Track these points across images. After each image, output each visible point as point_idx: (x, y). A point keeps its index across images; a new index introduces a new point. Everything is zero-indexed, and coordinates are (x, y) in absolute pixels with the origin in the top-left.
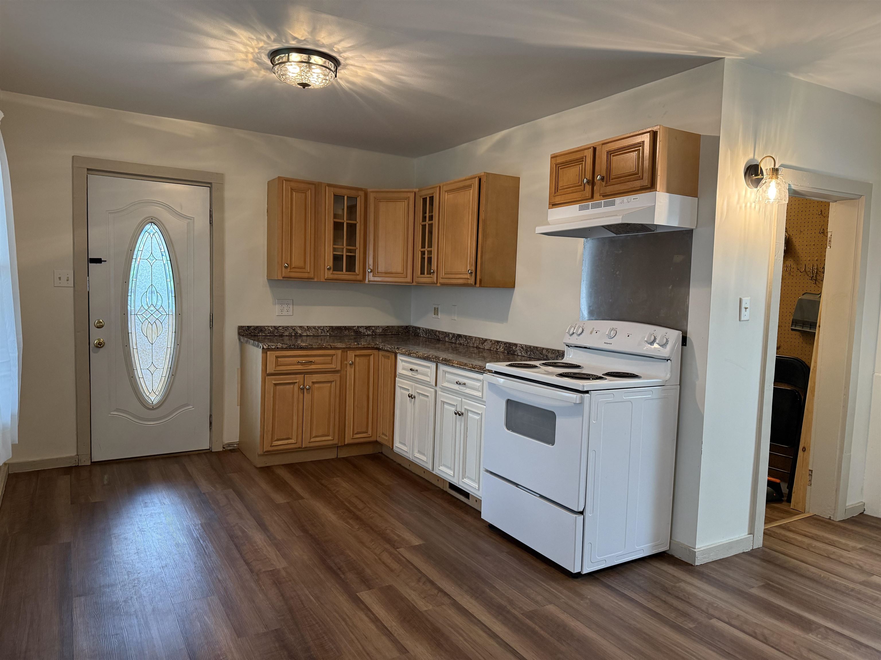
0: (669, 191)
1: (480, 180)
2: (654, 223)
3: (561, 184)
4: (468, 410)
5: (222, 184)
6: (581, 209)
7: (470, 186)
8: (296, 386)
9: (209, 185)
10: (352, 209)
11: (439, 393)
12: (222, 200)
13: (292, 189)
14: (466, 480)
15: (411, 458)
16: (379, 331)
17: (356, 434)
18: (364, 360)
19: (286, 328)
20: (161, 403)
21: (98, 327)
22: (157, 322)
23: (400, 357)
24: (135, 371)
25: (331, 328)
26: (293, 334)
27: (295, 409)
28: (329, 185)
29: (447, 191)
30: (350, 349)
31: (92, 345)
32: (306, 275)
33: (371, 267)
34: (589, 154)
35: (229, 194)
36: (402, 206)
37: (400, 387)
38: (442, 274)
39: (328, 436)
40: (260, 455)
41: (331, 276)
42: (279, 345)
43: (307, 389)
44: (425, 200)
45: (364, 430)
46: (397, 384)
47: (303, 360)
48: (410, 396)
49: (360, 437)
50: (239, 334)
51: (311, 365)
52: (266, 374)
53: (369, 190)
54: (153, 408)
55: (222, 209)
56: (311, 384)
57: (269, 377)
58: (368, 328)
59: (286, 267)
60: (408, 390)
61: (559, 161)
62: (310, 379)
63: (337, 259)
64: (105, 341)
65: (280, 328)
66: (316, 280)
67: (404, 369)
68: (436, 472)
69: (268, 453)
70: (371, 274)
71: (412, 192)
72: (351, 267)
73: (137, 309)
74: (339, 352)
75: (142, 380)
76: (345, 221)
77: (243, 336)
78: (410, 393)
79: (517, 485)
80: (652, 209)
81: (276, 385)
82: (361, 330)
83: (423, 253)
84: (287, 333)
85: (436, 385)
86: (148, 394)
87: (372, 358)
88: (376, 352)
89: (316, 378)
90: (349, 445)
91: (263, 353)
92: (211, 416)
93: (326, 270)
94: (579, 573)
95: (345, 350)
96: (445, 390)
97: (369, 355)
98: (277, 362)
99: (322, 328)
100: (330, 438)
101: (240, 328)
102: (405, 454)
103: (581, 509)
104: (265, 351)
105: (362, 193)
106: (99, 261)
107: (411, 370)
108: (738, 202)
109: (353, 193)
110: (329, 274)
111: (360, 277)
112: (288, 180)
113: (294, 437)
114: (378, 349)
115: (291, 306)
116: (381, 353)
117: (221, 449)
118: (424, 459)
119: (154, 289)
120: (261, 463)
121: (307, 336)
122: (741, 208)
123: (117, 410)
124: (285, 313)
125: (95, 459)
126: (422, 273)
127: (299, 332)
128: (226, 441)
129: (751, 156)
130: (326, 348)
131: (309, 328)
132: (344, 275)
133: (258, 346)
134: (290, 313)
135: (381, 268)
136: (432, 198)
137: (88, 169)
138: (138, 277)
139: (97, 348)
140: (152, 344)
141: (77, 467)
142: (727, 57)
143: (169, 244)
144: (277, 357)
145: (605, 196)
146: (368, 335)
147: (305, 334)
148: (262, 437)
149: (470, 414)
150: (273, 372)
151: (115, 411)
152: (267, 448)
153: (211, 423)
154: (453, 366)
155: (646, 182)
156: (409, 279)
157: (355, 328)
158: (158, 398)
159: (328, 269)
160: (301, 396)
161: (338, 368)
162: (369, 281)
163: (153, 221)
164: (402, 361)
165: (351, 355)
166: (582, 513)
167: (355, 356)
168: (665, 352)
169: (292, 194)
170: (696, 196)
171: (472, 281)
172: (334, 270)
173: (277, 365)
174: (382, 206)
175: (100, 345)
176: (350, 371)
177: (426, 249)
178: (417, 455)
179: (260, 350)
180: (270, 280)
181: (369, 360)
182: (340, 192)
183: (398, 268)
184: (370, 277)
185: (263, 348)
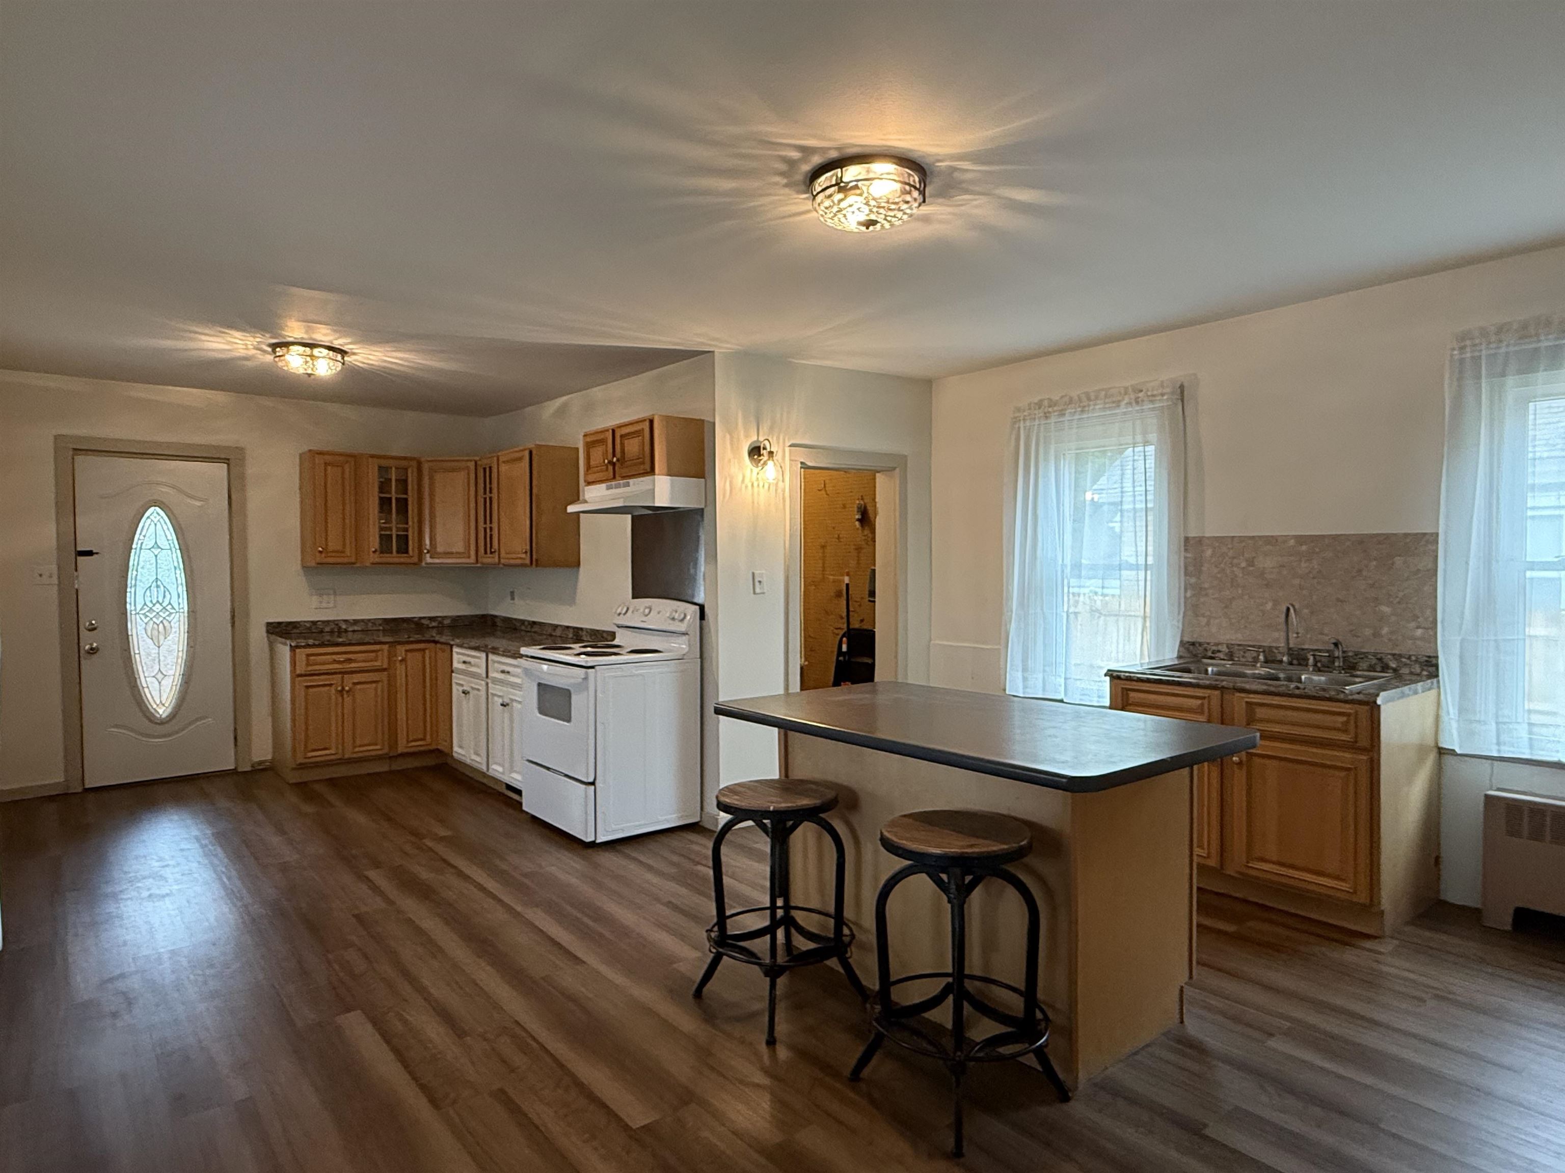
0: (669, 474)
1: (531, 453)
2: (654, 503)
3: (592, 463)
4: (512, 700)
5: (243, 460)
6: (608, 488)
7: (520, 459)
8: (333, 689)
9: (227, 461)
10: (403, 483)
11: (490, 685)
12: (242, 477)
13: (325, 463)
14: (515, 775)
15: (468, 761)
16: (447, 622)
17: (412, 741)
18: (418, 655)
19: (327, 622)
20: (173, 716)
21: (90, 630)
22: (165, 622)
23: (456, 650)
24: (138, 680)
25: (385, 620)
26: (336, 630)
27: (333, 714)
28: (372, 456)
29: (504, 462)
30: (400, 643)
31: (82, 652)
32: (346, 560)
33: (428, 547)
34: (609, 435)
35: (251, 470)
36: (461, 477)
37: (456, 683)
38: (503, 554)
39: (376, 744)
40: (293, 769)
41: (377, 560)
42: (311, 642)
43: (348, 692)
44: (485, 469)
45: (421, 736)
46: (454, 681)
47: (342, 658)
48: (464, 692)
49: (416, 745)
50: (268, 632)
51: (350, 663)
52: (295, 676)
53: (423, 459)
54: (162, 722)
55: (243, 489)
56: (351, 685)
57: (300, 678)
58: (431, 619)
59: (320, 552)
60: (462, 685)
61: (589, 439)
62: (349, 680)
63: (385, 540)
64: (99, 647)
65: (319, 623)
66: (358, 565)
67: (459, 662)
68: (491, 773)
69: (302, 767)
70: (428, 555)
71: (471, 461)
72: (403, 548)
73: (139, 607)
74: (386, 647)
75: (146, 690)
76: (394, 496)
77: (272, 633)
78: (465, 688)
79: (548, 769)
80: (652, 492)
81: (307, 687)
82: (423, 621)
83: (485, 529)
84: (327, 629)
85: (487, 677)
86: (155, 706)
87: (427, 651)
88: (433, 645)
89: (357, 678)
90: (403, 755)
91: (291, 650)
92: (235, 729)
93: (371, 553)
94: (594, 842)
95: (392, 644)
96: (496, 681)
97: (424, 650)
98: (308, 660)
99: (373, 622)
100: (378, 747)
101: (269, 624)
102: (463, 758)
103: (591, 780)
104: (293, 649)
105: (414, 464)
106: (90, 553)
107: (464, 662)
108: (743, 481)
109: (404, 463)
110: (376, 558)
111: (415, 560)
112: (320, 453)
113: (333, 746)
114: (436, 642)
115: (332, 597)
116: (439, 645)
117: (248, 769)
118: (478, 759)
119: (159, 583)
120: (294, 777)
121: (354, 631)
122: (746, 487)
123: (116, 726)
124: (324, 605)
125: (88, 785)
126: (486, 553)
127: (344, 627)
128: (256, 759)
129: (755, 438)
130: (369, 643)
131: (356, 622)
132: (394, 558)
133: (285, 644)
134: (331, 605)
135: (440, 549)
136: (490, 468)
137: (75, 449)
138: (139, 570)
139: (89, 655)
140: (159, 647)
141: (66, 794)
142: (716, 350)
143: (179, 530)
144: (308, 655)
145: (624, 478)
146: (433, 627)
147: (350, 629)
148: (294, 749)
149: (515, 704)
150: (303, 672)
151: (113, 727)
152: (301, 760)
153: (235, 738)
154: (498, 654)
155: (647, 467)
156: (473, 559)
157: (416, 619)
158: (169, 710)
159: (374, 552)
160: (340, 699)
161: (385, 666)
162: (427, 564)
163: (155, 503)
164: (458, 653)
165: (401, 650)
166: (593, 783)
167: (407, 651)
168: (682, 627)
169: (326, 470)
170: (703, 477)
171: (528, 561)
172: (382, 552)
173: (308, 665)
174: (438, 477)
175: (93, 651)
176: (400, 670)
177: (488, 525)
178: (474, 757)
179: (288, 648)
180: (305, 567)
181: (424, 657)
182: (384, 463)
183: (459, 547)
184: (428, 559)
185: (291, 645)
